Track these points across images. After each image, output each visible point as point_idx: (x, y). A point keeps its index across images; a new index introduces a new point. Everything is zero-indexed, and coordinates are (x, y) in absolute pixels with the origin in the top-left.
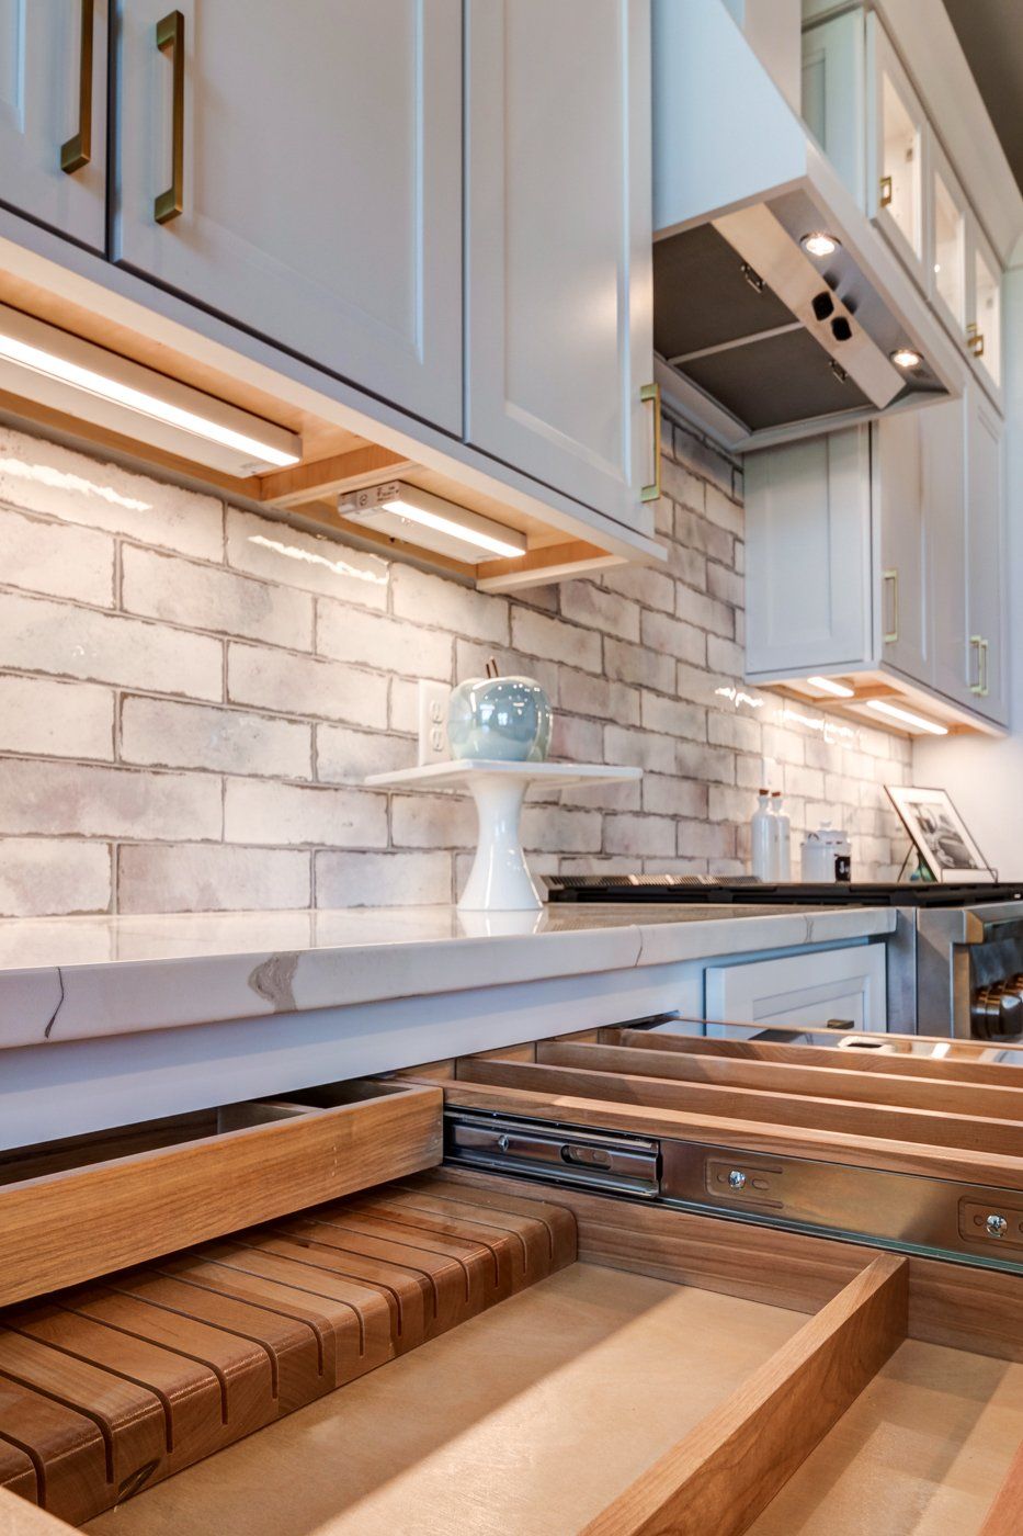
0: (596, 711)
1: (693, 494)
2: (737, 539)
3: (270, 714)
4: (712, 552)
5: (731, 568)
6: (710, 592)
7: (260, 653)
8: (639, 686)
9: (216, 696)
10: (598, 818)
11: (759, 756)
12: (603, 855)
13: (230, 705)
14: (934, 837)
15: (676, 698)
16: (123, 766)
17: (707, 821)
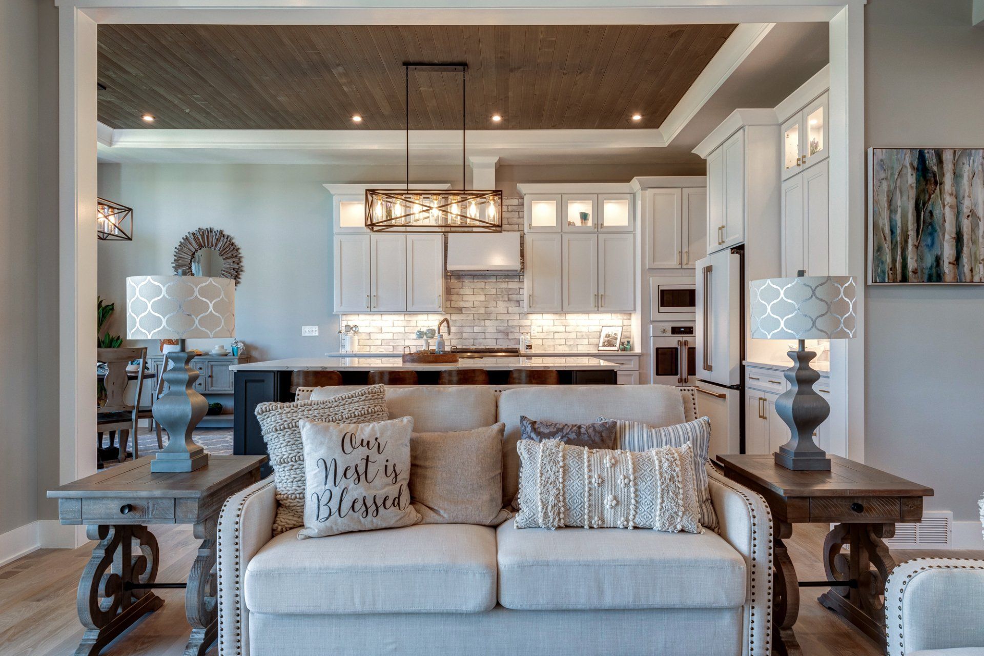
0: (472, 325)
1: (504, 285)
2: (520, 288)
3: (410, 333)
4: (510, 293)
5: (519, 294)
6: (509, 300)
7: (409, 327)
8: (484, 320)
9: (404, 332)
10: (472, 340)
11: (530, 326)
12: (473, 345)
13: (405, 333)
14: (607, 339)
15: (497, 320)
16: (394, 339)
17: (508, 339)
